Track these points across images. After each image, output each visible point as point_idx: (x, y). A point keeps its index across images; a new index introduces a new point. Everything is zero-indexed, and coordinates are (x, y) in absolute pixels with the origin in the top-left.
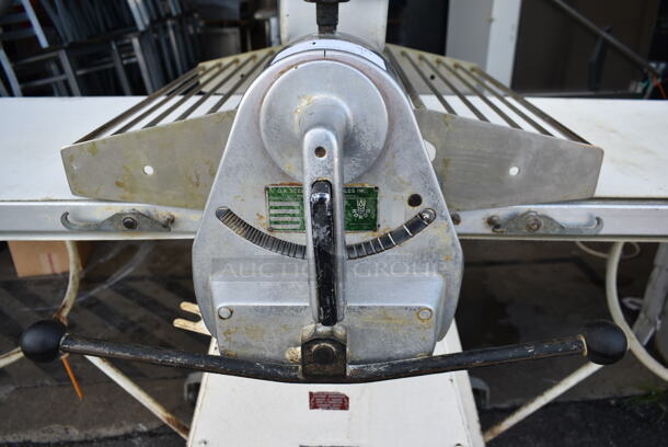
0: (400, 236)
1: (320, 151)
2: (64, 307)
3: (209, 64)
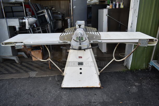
0: (85, 41)
1: (80, 35)
3: (66, 29)
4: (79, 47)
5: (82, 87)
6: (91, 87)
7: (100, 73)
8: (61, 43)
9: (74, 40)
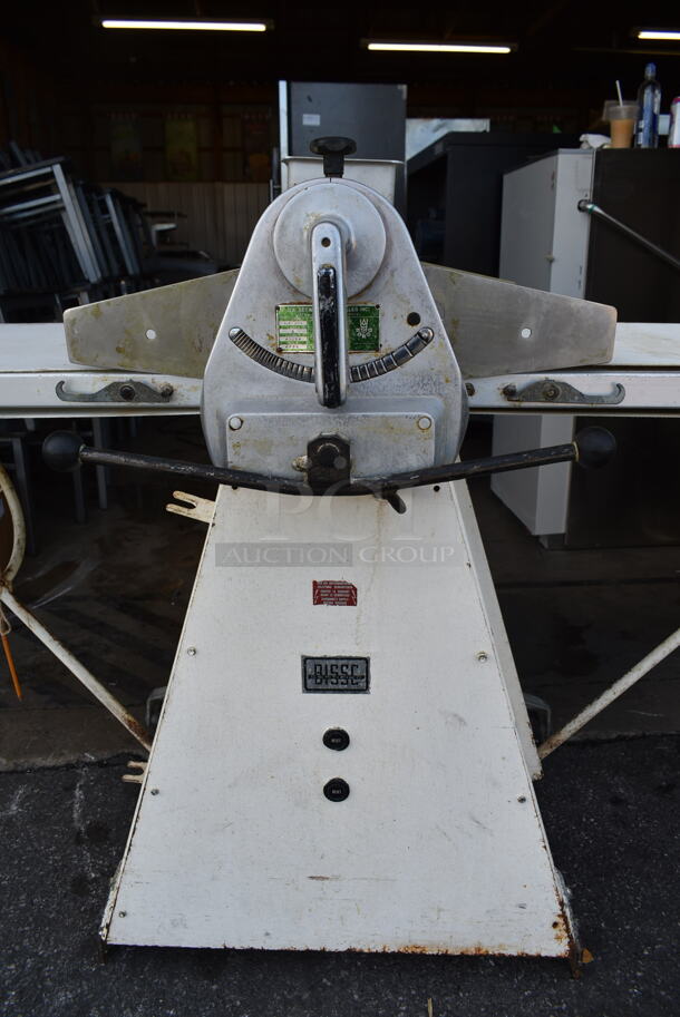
0: (401, 357)
1: (326, 242)
2: (9, 570)
4: (312, 446)
5: (343, 948)
6: (454, 951)
7: (545, 762)
8: (93, 397)
9: (242, 339)
